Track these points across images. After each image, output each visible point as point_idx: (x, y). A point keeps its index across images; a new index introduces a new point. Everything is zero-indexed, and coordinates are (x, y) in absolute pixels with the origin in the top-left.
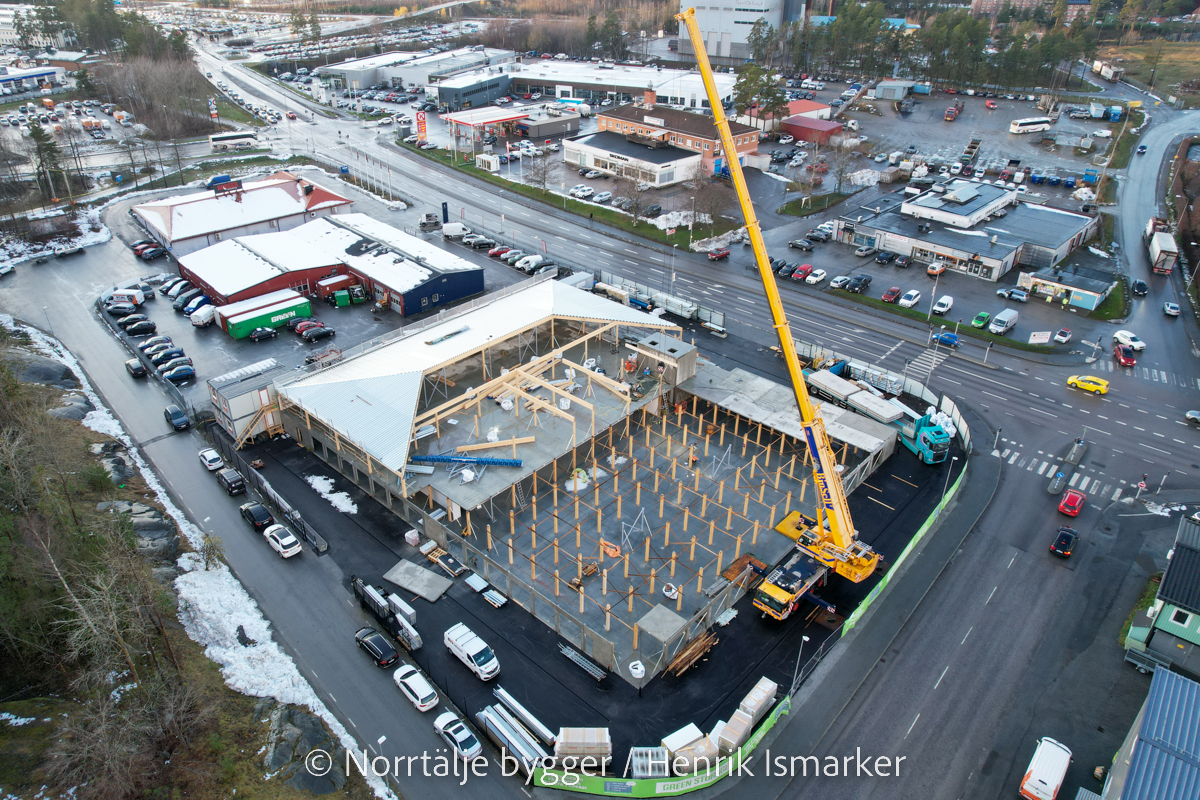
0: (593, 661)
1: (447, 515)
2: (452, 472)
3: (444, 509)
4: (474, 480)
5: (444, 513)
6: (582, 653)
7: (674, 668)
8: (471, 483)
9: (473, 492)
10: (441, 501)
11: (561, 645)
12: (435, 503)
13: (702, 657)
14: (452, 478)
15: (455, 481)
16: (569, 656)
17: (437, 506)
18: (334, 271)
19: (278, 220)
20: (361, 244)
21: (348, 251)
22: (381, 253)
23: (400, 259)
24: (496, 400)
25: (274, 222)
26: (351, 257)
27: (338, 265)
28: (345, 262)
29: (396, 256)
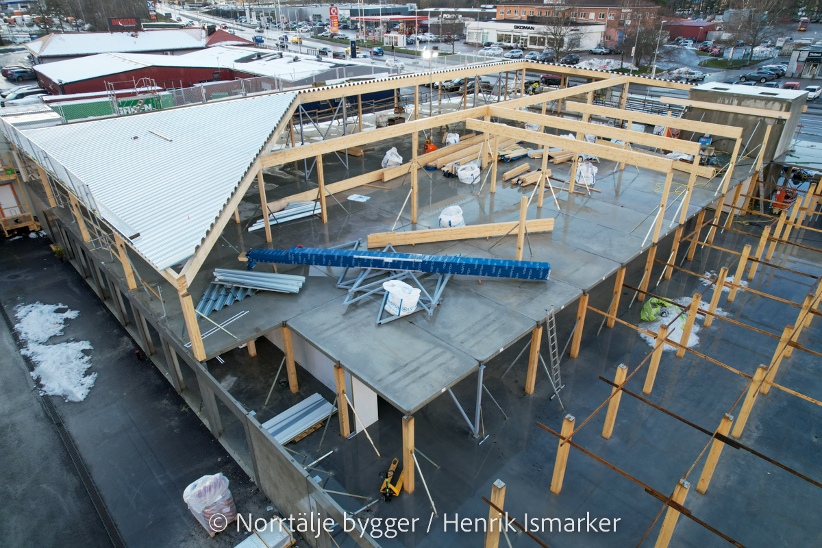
1: (335, 416)
2: (354, 288)
3: (330, 396)
4: (420, 312)
5: (326, 410)
8: (410, 318)
9: (421, 346)
10: (322, 371)
12: (304, 375)
14: (354, 306)
15: (362, 314)
17: (309, 383)
18: (216, 76)
19: (173, 51)
20: (253, 56)
21: (237, 61)
22: (275, 58)
23: (296, 60)
24: (445, 169)
25: (169, 53)
26: (239, 64)
27: (221, 69)
28: (231, 67)
29: (292, 59)
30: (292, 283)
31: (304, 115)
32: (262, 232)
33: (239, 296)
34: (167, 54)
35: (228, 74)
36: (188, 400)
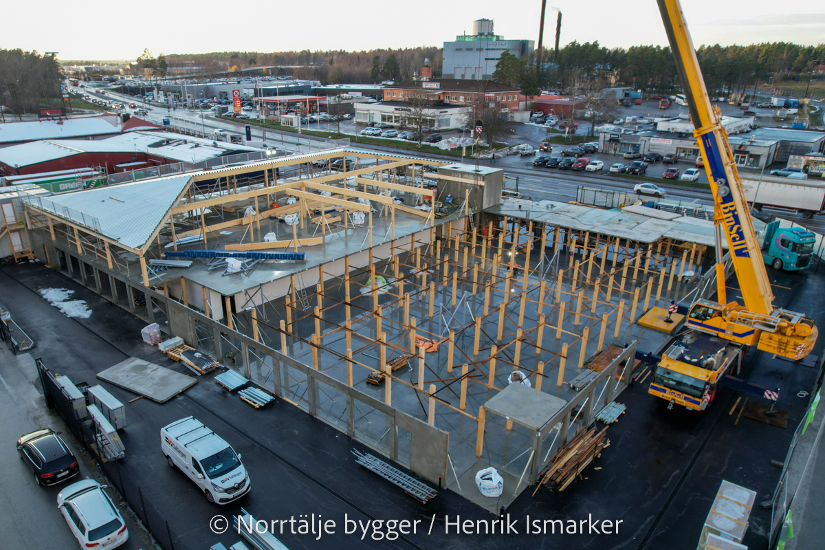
0: (412, 474)
4: (241, 271)
6: (392, 463)
7: (551, 480)
8: (237, 273)
11: (356, 452)
13: (591, 465)
15: (217, 272)
16: (371, 467)
18: (134, 158)
19: (95, 137)
20: (163, 141)
21: (150, 146)
22: (181, 144)
23: (197, 146)
24: (280, 218)
25: (90, 138)
26: (152, 148)
27: (138, 153)
28: (145, 151)
29: (194, 145)
30: (187, 263)
31: (196, 189)
32: (172, 248)
33: (162, 269)
34: (89, 139)
35: (142, 156)
36: (137, 316)
